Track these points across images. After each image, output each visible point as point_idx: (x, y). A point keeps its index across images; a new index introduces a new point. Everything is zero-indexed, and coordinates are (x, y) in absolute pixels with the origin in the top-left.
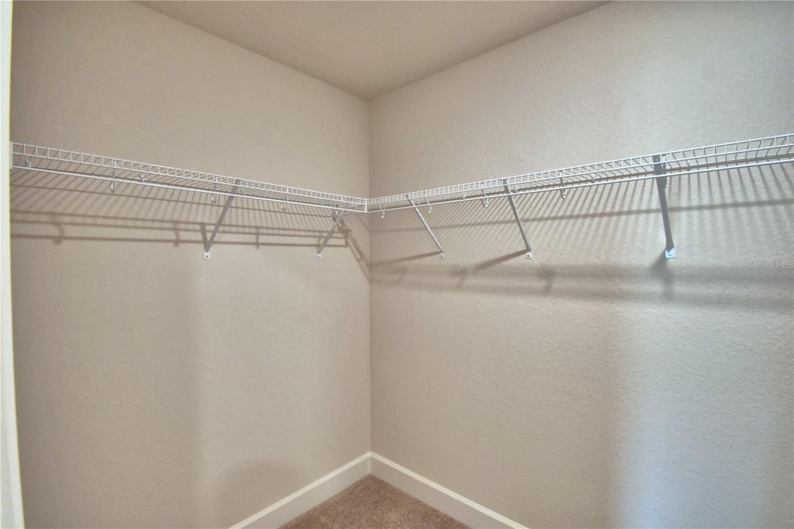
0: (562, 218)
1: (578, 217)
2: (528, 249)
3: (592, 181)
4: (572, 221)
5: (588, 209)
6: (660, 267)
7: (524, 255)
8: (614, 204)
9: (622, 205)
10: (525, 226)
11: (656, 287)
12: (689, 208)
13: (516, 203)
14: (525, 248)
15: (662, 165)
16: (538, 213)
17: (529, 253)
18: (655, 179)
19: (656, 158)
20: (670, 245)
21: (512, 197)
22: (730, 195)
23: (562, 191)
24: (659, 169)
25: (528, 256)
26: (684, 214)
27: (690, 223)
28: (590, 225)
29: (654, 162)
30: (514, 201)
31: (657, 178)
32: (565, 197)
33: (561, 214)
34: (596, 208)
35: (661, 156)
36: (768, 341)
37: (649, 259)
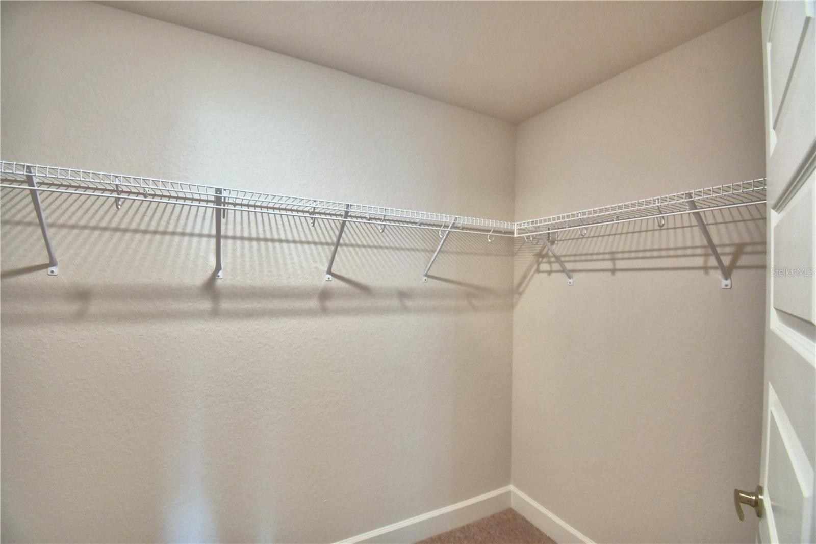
0: (105, 229)
1: (126, 230)
2: (52, 263)
3: (145, 196)
4: (118, 234)
5: (139, 224)
6: (210, 287)
7: (45, 270)
8: (168, 223)
9: (176, 226)
10: (50, 232)
11: (206, 305)
12: (234, 238)
13: (42, 202)
14: (48, 262)
15: (223, 198)
16: (70, 218)
17: (53, 269)
18: (215, 209)
19: (218, 190)
20: (218, 267)
21: (38, 193)
22: (262, 232)
23: (117, 200)
24: (218, 201)
25: (52, 272)
26: (230, 241)
27: (234, 250)
28: (141, 241)
29: (216, 193)
30: (40, 199)
31: (216, 208)
32: (119, 207)
33: (103, 224)
34: (149, 224)
35: (223, 190)
36: (283, 339)
37: (200, 278)
